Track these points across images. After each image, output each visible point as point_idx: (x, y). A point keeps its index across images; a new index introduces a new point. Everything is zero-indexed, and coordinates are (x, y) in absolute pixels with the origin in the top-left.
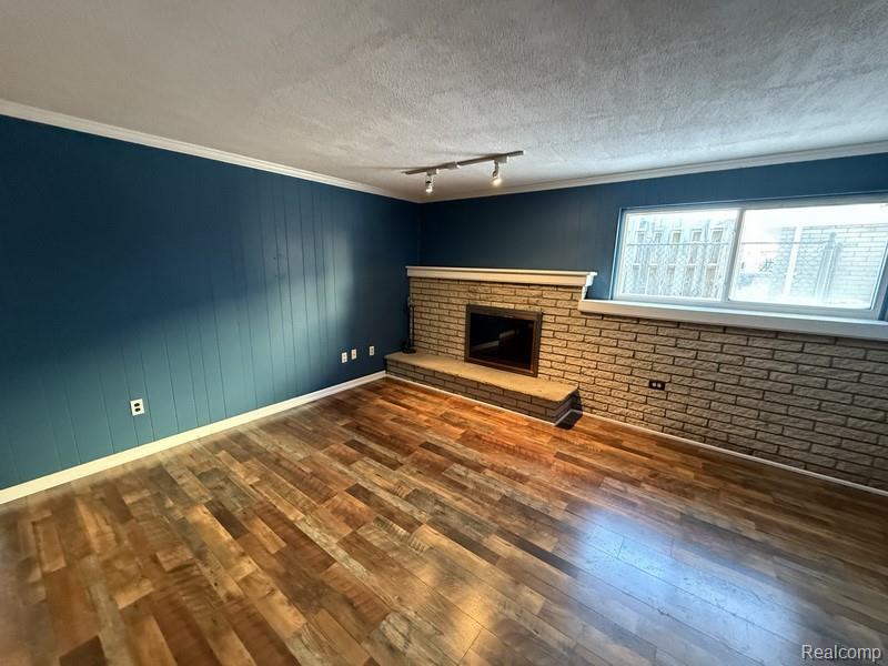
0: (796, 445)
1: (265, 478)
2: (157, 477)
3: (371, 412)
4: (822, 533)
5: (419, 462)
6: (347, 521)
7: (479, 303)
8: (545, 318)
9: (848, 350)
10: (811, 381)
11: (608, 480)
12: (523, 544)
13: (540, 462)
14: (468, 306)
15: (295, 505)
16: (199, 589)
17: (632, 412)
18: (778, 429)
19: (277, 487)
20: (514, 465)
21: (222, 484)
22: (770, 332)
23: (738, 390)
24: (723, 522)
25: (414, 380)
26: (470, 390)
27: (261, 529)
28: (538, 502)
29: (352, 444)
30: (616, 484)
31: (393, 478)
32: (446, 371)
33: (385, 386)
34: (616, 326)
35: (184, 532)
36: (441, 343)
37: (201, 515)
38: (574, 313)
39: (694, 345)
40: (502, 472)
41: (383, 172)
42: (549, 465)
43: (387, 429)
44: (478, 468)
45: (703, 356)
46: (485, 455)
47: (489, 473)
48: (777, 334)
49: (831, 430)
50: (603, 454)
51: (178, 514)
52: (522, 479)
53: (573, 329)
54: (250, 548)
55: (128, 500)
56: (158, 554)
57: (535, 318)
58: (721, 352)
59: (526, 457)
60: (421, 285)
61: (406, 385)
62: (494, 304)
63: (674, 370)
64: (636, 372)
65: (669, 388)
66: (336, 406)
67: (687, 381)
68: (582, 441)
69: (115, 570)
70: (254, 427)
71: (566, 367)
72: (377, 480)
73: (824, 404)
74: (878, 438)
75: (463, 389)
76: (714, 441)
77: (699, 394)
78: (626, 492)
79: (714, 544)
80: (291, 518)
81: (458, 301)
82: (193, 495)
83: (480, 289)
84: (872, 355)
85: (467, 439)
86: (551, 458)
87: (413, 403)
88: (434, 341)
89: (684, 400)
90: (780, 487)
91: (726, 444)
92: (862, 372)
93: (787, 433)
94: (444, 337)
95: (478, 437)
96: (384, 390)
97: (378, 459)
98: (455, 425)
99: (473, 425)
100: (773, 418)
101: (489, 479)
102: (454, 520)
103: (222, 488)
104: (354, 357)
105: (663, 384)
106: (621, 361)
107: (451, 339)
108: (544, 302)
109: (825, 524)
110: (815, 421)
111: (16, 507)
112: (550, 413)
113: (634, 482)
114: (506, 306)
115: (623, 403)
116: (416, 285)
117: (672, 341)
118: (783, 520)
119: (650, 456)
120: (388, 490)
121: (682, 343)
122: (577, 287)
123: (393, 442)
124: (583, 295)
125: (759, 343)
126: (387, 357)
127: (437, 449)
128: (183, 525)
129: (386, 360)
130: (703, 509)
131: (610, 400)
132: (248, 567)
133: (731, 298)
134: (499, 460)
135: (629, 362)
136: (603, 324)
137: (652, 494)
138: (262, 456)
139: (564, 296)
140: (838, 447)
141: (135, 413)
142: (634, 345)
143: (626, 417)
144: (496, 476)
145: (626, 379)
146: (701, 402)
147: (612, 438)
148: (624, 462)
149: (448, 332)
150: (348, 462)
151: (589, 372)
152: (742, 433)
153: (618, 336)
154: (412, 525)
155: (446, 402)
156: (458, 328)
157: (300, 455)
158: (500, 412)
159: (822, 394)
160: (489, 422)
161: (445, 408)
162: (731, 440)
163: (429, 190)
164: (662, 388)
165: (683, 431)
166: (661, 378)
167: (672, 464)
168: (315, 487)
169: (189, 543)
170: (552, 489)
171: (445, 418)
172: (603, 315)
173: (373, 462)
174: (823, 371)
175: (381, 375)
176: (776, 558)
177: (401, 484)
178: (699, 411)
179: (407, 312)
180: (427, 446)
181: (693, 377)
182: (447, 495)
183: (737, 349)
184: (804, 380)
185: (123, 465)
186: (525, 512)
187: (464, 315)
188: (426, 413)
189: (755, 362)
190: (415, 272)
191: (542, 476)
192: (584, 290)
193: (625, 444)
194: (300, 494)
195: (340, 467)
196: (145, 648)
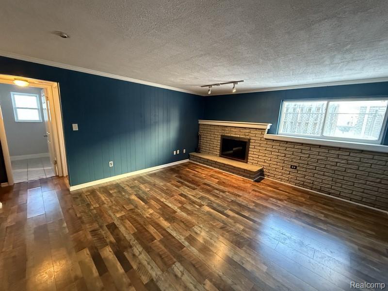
0: (346, 191)
1: (151, 189)
2: (117, 186)
3: (184, 172)
4: (349, 220)
5: (202, 189)
6: (179, 203)
7: (226, 135)
8: (251, 141)
9: (367, 155)
10: (352, 167)
11: (271, 199)
12: (238, 213)
13: (246, 192)
14: (221, 135)
15: (163, 197)
16: (138, 215)
17: (284, 177)
18: (340, 185)
19: (155, 192)
20: (236, 192)
21: (138, 190)
22: (337, 148)
23: (325, 170)
24: (312, 213)
25: (200, 163)
26: (221, 167)
27: (153, 202)
28: (245, 203)
29: (179, 182)
30: (274, 200)
31: (194, 192)
32: (212, 159)
33: (189, 165)
34: (278, 144)
35: (130, 201)
36: (210, 149)
37: (133, 197)
38: (262, 139)
39: (308, 152)
40: (232, 194)
41: (193, 86)
42: (250, 193)
43: (190, 178)
44: (224, 192)
45: (311, 156)
46: (226, 188)
47: (227, 193)
48: (340, 149)
49: (360, 186)
50: (270, 191)
51: (127, 196)
52: (239, 196)
53: (262, 145)
54: (150, 207)
55: (111, 192)
56: (124, 206)
57: (247, 141)
58: (318, 155)
59: (241, 190)
60: (203, 127)
61: (197, 165)
62: (232, 135)
63: (301, 161)
64: (285, 162)
65: (298, 168)
66: (172, 170)
67: (305, 166)
68: (263, 187)
69: (113, 208)
70: (145, 174)
71: (259, 160)
72: (188, 193)
73: (358, 176)
74: (378, 189)
75: (218, 167)
76: (315, 189)
77: (310, 171)
78: (277, 203)
79: (307, 219)
80: (162, 200)
81: (218, 134)
82: (130, 192)
83: (227, 129)
84: (376, 157)
85: (219, 183)
86: (250, 191)
87: (200, 171)
88: (208, 149)
89: (304, 173)
90: (338, 206)
91: (320, 190)
92: (372, 164)
93: (343, 187)
94: (212, 147)
95: (223, 182)
96: (189, 166)
97: (188, 187)
98: (215, 178)
99: (222, 179)
100: (338, 181)
101: (227, 195)
102: (215, 205)
103: (138, 191)
104: (178, 153)
105: (296, 167)
106: (280, 158)
107: (215, 148)
108: (251, 135)
109: (351, 217)
110: (354, 182)
111: (80, 191)
112: (251, 176)
113: (280, 200)
114: (236, 136)
115: (281, 174)
116: (202, 127)
117: (300, 151)
118: (336, 215)
119: (289, 193)
120: (193, 196)
121: (303, 151)
122: (264, 129)
123: (193, 182)
124: (266, 132)
125: (333, 152)
126: (190, 154)
127: (209, 185)
128: (129, 200)
129: (189, 155)
130: (305, 210)
131: (275, 173)
132: (151, 211)
133: (324, 135)
134: (231, 190)
135: (283, 158)
136: (274, 144)
137: (287, 204)
138: (149, 183)
139: (258, 133)
140: (363, 192)
141: (110, 166)
142: (285, 152)
143: (281, 179)
144: (230, 195)
145: (281, 165)
146: (310, 174)
147: (275, 186)
148: (278, 194)
149: (213, 145)
150: (178, 187)
151: (268, 162)
152: (326, 186)
153: (279, 148)
154: (201, 205)
155: (212, 171)
156: (217, 143)
157: (162, 184)
158: (232, 175)
159: (357, 172)
160: (228, 178)
161: (212, 173)
162: (322, 189)
163: (209, 93)
164: (296, 168)
165: (303, 185)
166: (295, 164)
167: (296, 196)
168: (169, 193)
169: (132, 204)
170: (250, 200)
171: (211, 176)
172: (273, 140)
173: (186, 187)
174: (357, 163)
175: (187, 160)
176: (328, 225)
177: (197, 194)
178: (310, 178)
179: (198, 137)
180: (205, 184)
181: (308, 164)
182: (212, 199)
183: (324, 154)
184: (350, 166)
185: (106, 183)
186: (240, 205)
187: (220, 139)
188: (204, 173)
189: (331, 159)
190: (201, 122)
191: (246, 196)
192: (266, 131)
193: (280, 188)
194: (163, 195)
195: (176, 188)
196: (127, 226)
